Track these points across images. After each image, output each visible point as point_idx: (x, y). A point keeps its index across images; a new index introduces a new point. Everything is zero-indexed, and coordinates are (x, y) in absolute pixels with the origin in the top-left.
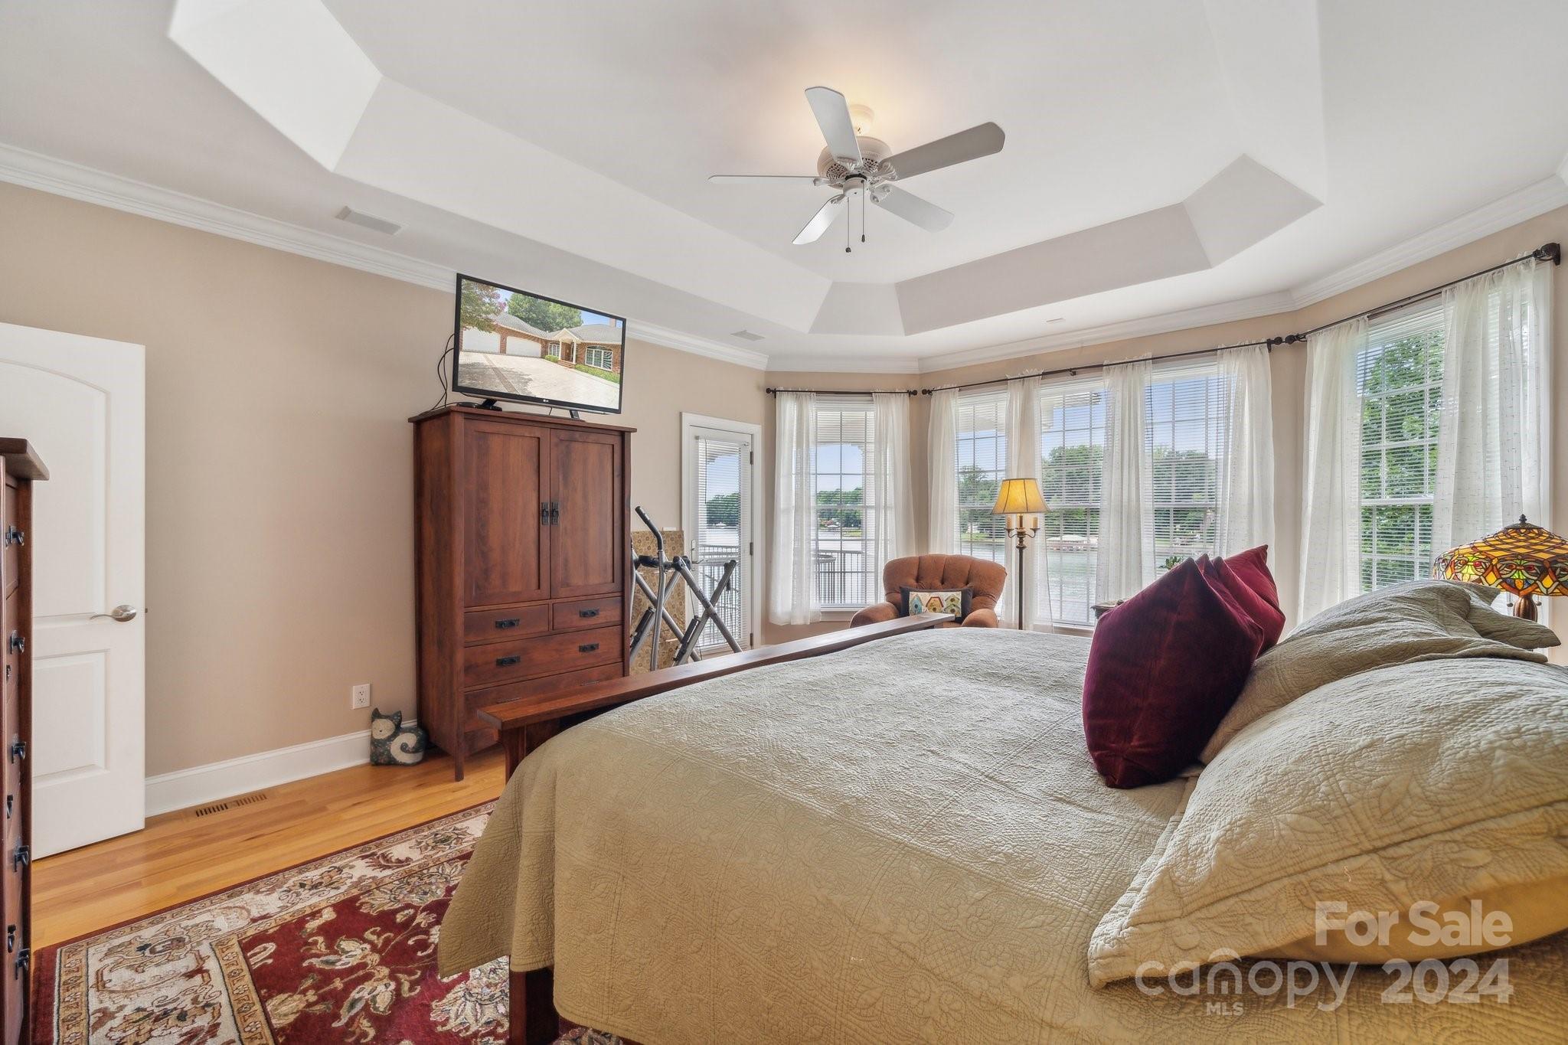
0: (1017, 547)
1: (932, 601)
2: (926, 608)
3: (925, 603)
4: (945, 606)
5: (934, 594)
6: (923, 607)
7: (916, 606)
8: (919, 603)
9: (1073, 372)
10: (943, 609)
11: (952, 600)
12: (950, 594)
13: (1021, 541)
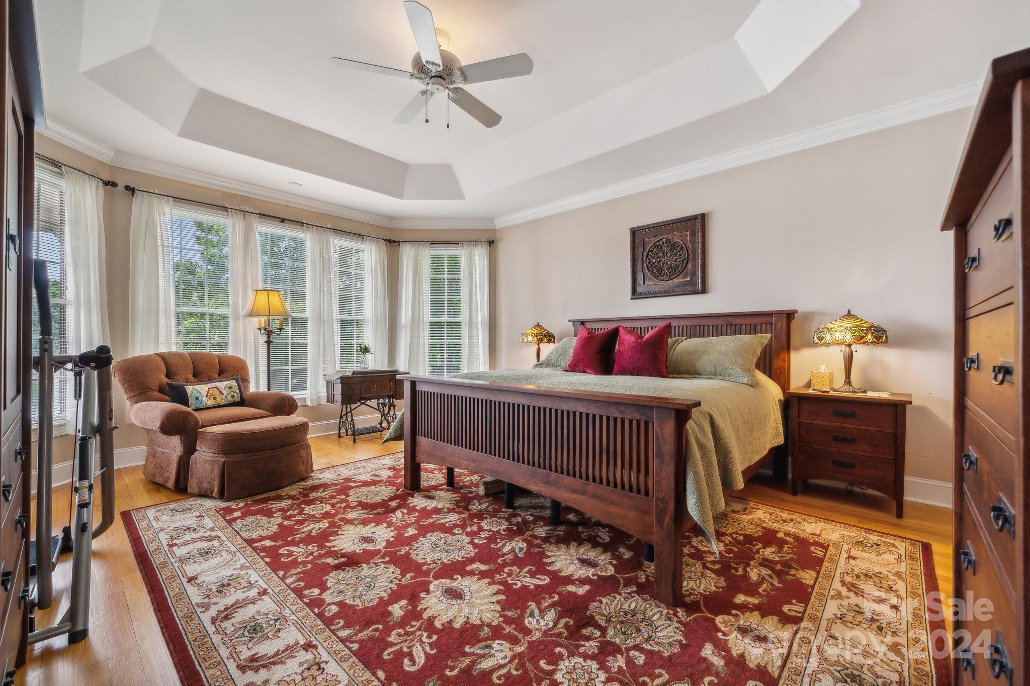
0: (266, 342)
1: (211, 391)
2: (207, 399)
3: (204, 393)
4: (225, 394)
5: (210, 385)
6: (204, 399)
7: (197, 398)
8: (199, 395)
9: (283, 220)
10: (223, 396)
11: (230, 388)
12: (225, 383)
13: (269, 337)
